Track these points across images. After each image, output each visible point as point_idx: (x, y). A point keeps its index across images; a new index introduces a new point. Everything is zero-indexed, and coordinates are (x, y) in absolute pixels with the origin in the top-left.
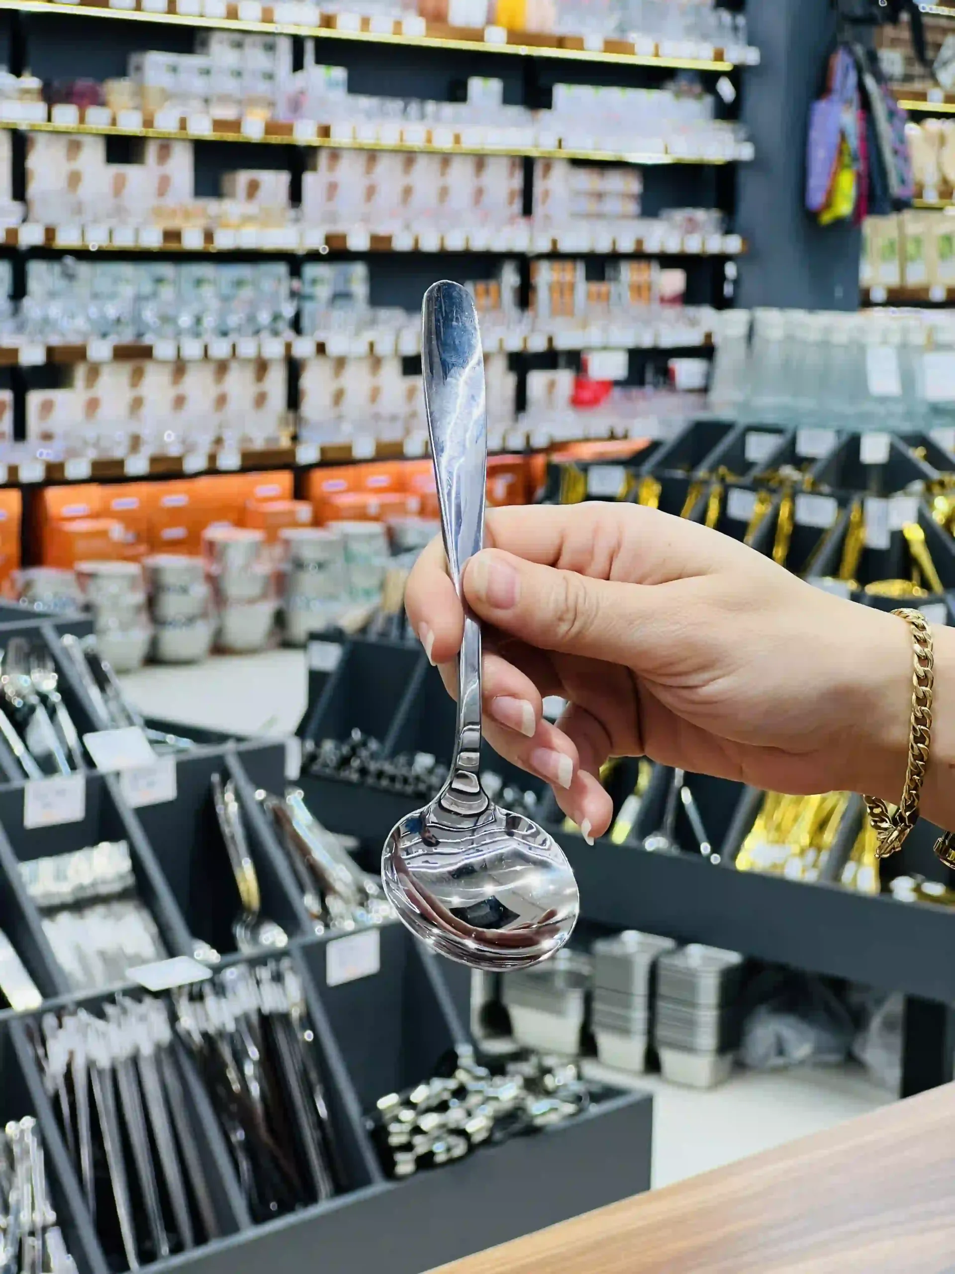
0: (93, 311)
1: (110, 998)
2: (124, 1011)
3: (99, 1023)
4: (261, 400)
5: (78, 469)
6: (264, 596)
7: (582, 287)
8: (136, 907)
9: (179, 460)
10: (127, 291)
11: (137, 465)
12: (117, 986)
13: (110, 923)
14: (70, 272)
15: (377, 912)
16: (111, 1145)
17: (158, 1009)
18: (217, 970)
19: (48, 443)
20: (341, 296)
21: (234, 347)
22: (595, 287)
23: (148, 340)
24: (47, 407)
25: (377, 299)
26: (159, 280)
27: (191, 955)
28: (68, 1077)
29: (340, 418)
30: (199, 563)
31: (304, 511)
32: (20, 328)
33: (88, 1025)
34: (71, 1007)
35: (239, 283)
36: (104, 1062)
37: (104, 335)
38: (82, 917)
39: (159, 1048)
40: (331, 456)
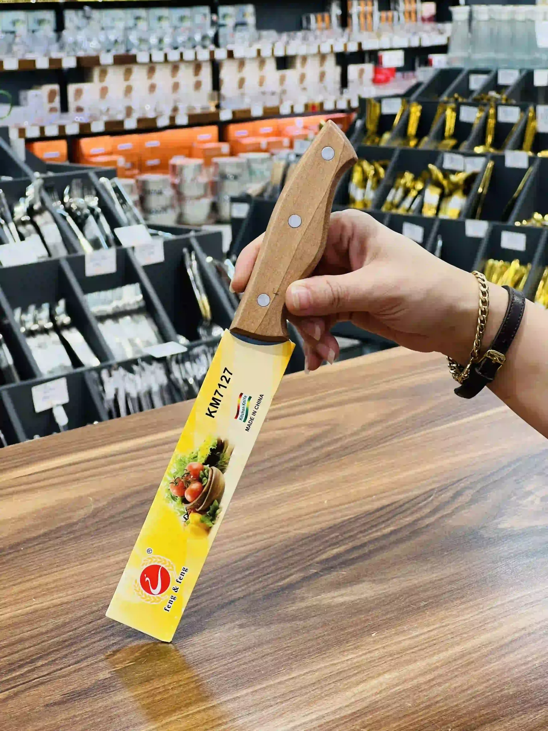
0: (102, 37)
1: (135, 362)
2: (143, 369)
3: (131, 375)
4: (198, 85)
5: (98, 127)
6: (205, 196)
7: (377, 14)
8: (147, 317)
9: (154, 120)
10: (121, 25)
11: (130, 124)
12: (138, 356)
13: (133, 324)
14: (87, 14)
17: (160, 368)
18: (190, 348)
19: (79, 113)
20: (241, 24)
21: (181, 55)
22: (384, 14)
23: (133, 52)
24: (79, 93)
25: (260, 25)
26: (138, 18)
27: (177, 341)
28: (116, 401)
29: (243, 95)
30: (168, 177)
31: (225, 147)
32: (62, 48)
33: (125, 375)
34: (116, 366)
35: (182, 19)
36: (134, 394)
37: (108, 51)
38: (118, 322)
39: (161, 387)
40: (238, 116)
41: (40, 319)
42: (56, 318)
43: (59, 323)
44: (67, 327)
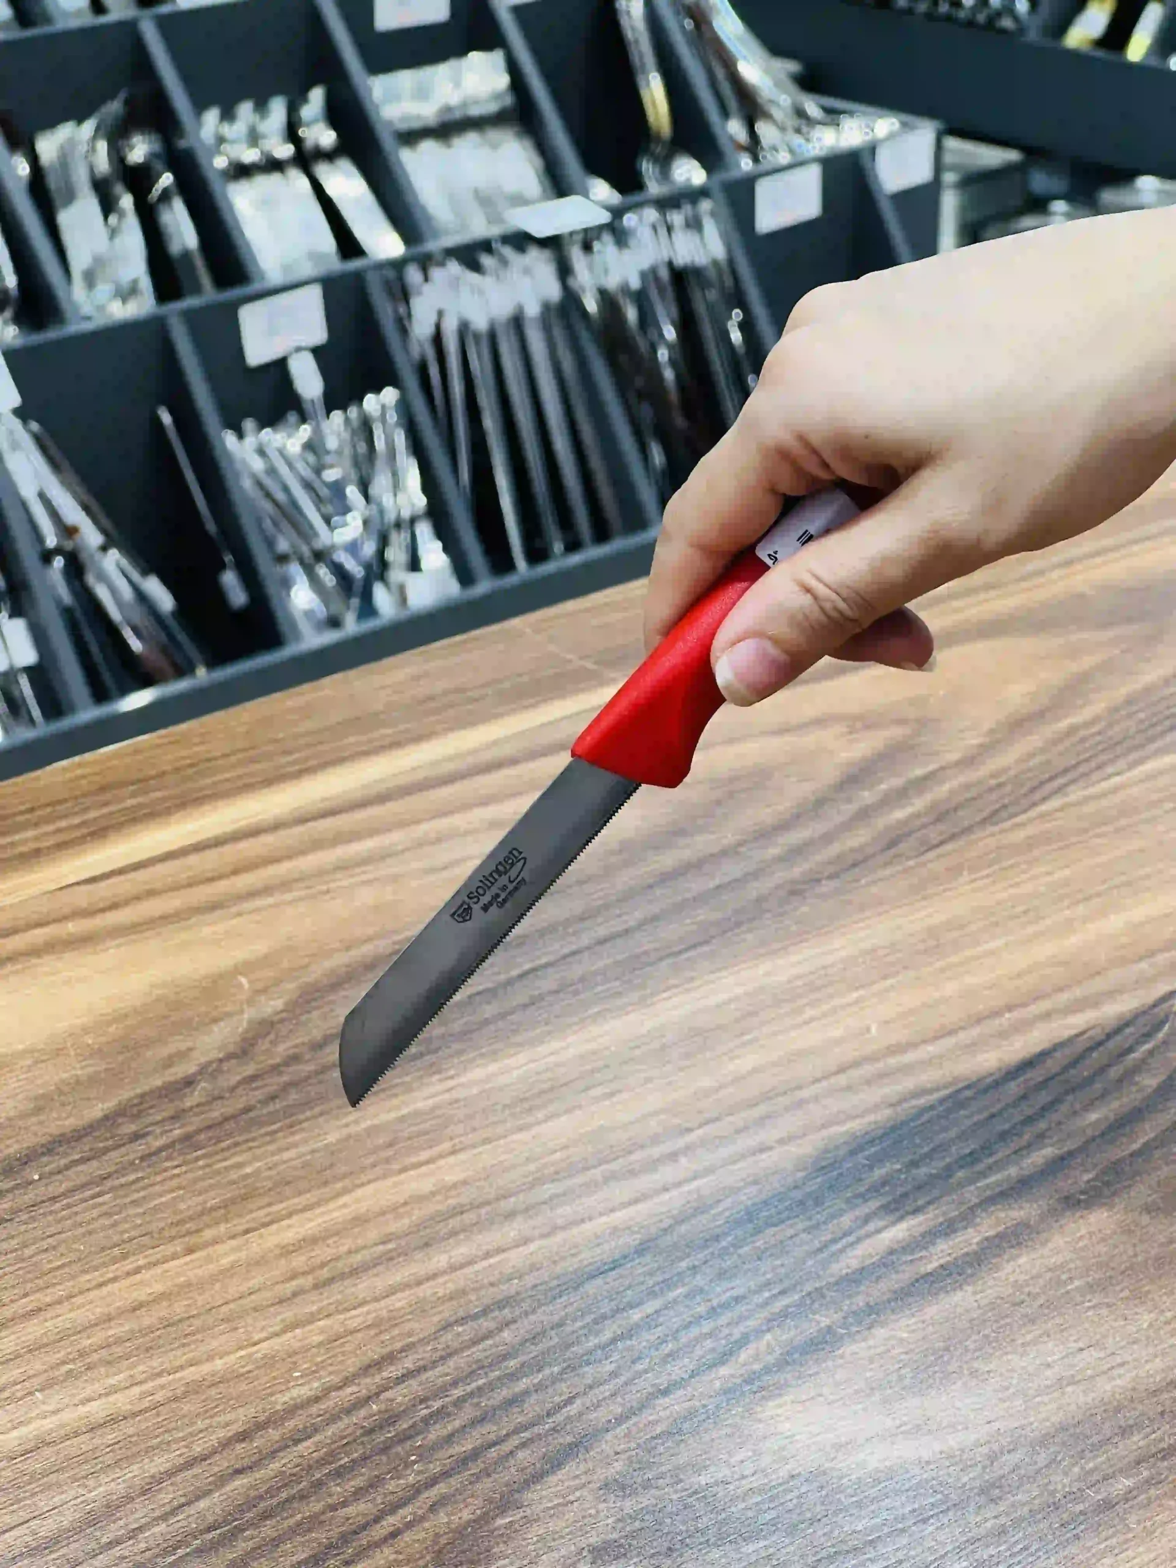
1: (486, 246)
2: (504, 262)
3: (473, 277)
8: (519, 135)
12: (494, 231)
13: (485, 152)
15: (819, 139)
16: (490, 423)
17: (546, 261)
18: (617, 213)
27: (586, 195)
28: (437, 339)
33: (460, 278)
34: (439, 257)
36: (480, 323)
38: (449, 146)
39: (546, 307)
41: (264, 137)
42: (302, 132)
43: (309, 144)
44: (329, 156)
